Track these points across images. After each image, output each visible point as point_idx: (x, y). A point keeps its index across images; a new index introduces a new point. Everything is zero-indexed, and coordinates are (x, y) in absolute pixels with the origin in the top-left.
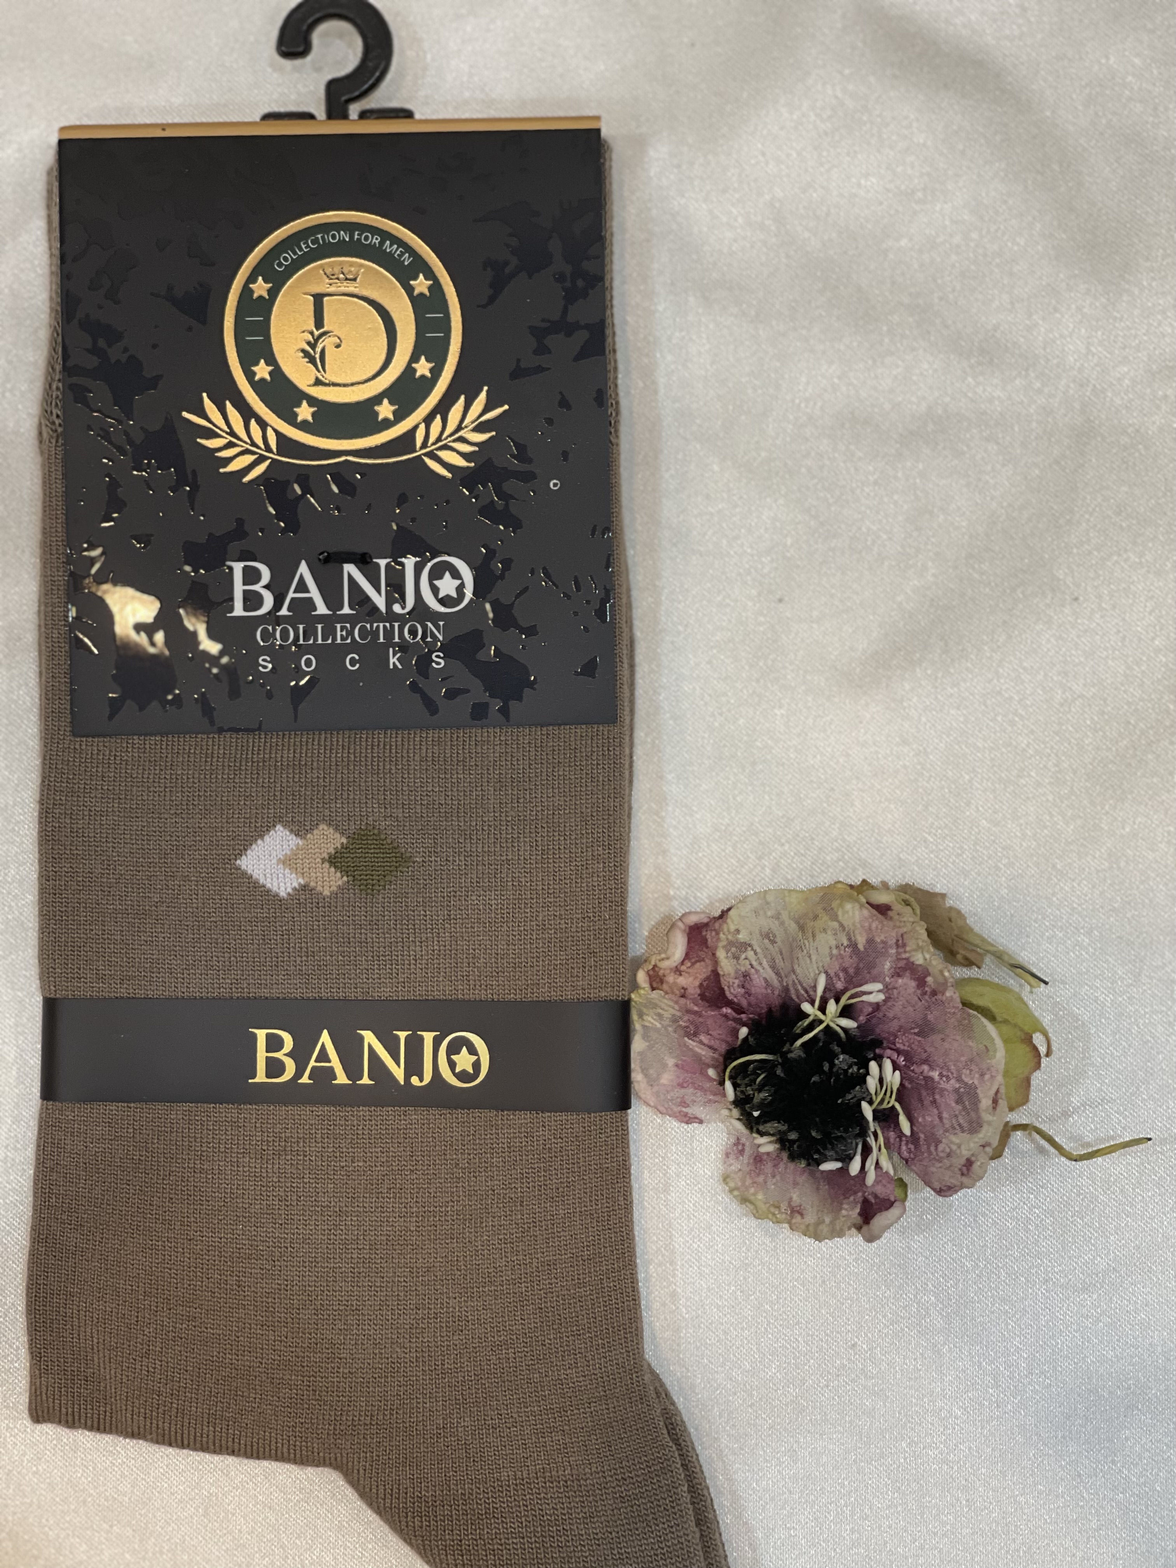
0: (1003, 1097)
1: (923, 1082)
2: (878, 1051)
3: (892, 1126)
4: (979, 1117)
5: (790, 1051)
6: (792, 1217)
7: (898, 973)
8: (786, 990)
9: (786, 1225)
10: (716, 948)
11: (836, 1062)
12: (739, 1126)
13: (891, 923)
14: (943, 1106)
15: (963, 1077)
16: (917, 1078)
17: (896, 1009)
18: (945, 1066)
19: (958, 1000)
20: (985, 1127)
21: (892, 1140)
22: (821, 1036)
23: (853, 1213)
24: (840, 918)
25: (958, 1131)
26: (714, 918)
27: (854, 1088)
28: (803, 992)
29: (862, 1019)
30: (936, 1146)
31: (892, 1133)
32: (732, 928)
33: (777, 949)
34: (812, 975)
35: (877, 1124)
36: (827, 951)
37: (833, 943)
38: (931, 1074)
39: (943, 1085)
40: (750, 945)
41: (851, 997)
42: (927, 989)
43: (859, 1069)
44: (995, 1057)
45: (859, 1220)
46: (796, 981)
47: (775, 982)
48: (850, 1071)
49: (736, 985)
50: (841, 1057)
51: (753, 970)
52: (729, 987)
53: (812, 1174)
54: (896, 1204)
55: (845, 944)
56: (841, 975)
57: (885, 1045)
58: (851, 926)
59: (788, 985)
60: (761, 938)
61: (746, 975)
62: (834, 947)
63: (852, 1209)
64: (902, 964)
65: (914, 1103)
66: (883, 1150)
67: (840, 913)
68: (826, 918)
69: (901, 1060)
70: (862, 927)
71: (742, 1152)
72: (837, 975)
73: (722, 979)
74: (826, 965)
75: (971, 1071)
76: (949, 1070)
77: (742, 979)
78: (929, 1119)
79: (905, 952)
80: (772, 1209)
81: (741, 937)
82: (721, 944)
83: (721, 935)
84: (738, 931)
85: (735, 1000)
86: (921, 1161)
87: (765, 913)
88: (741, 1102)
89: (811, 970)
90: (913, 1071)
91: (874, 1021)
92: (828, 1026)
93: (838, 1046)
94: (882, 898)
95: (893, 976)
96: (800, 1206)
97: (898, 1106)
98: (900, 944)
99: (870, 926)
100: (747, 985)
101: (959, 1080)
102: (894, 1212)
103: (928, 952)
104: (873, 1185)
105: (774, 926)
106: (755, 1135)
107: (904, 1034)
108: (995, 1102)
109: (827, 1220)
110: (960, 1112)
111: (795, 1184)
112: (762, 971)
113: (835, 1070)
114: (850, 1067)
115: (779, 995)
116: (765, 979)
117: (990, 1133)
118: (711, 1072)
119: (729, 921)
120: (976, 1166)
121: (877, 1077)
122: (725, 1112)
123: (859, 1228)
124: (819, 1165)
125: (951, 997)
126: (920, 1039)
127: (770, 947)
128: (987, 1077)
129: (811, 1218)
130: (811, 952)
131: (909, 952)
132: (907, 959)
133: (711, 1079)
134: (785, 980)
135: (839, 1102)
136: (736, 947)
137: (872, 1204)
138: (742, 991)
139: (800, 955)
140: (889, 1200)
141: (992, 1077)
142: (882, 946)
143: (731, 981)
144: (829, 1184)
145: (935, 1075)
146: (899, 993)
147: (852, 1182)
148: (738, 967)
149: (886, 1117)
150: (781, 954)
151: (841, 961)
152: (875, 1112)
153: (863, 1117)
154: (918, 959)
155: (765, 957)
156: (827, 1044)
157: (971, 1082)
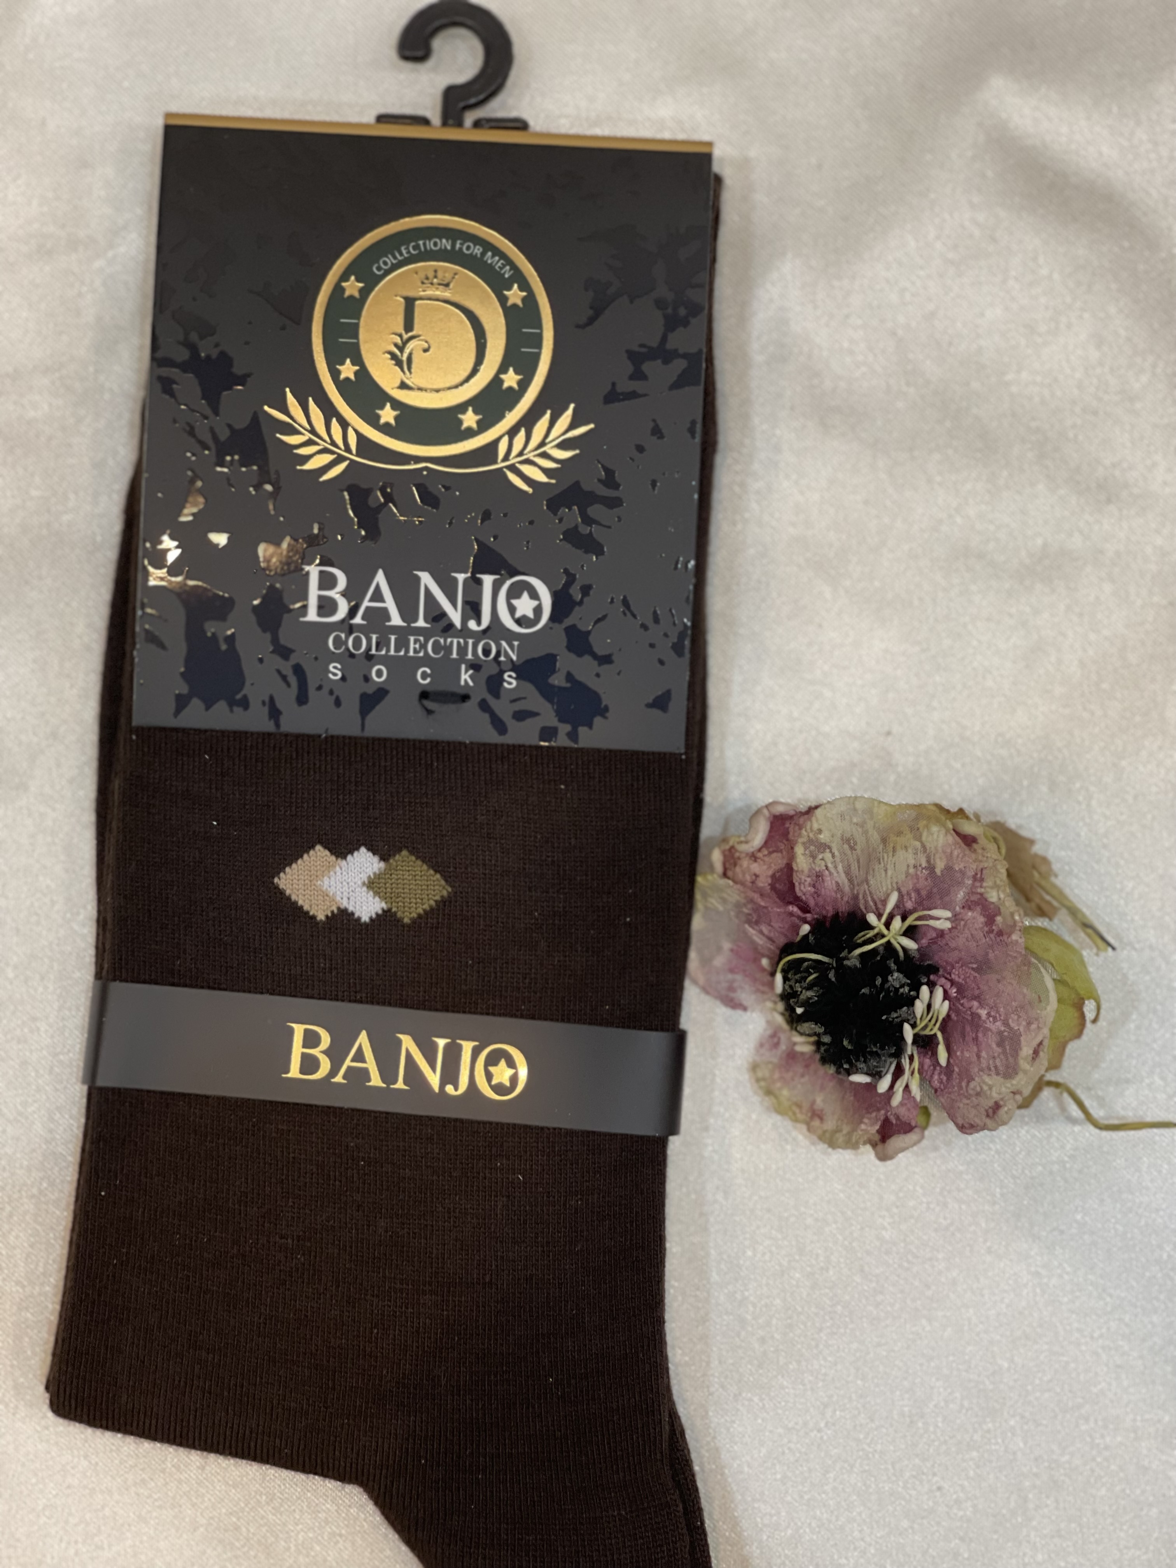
0: (1045, 1050)
1: (969, 1018)
2: (932, 977)
3: (930, 1053)
4: (1016, 1063)
5: (846, 958)
6: (812, 1118)
7: (968, 905)
8: (856, 898)
9: (804, 1127)
10: (796, 843)
11: (890, 978)
12: (780, 1020)
13: (973, 856)
14: (984, 1045)
15: (1010, 1021)
16: (965, 1013)
17: (961, 941)
18: (995, 1007)
19: (1023, 945)
20: (1021, 1075)
21: (926, 1067)
22: (881, 950)
23: (871, 1128)
24: (924, 839)
25: (993, 1073)
26: (801, 812)
27: (901, 1008)
28: (871, 904)
29: (924, 942)
30: (968, 1082)
31: (927, 1061)
32: (816, 826)
33: (855, 857)
34: (884, 889)
35: (915, 1048)
36: (904, 869)
37: (912, 862)
38: (980, 1011)
39: (988, 1025)
40: (830, 848)
41: (919, 918)
42: (994, 927)
43: (910, 991)
44: (1046, 1009)
45: (877, 1137)
46: (868, 892)
47: (847, 889)
48: (901, 990)
49: (807, 883)
50: (896, 975)
51: (827, 872)
52: (800, 884)
53: (841, 1082)
54: (916, 1130)
55: (924, 866)
56: (913, 895)
57: (941, 972)
58: (933, 849)
59: (858, 894)
60: (841, 842)
61: (819, 876)
62: (911, 866)
63: (872, 1125)
64: (974, 898)
65: (956, 1036)
66: (916, 1075)
67: (925, 834)
68: (909, 836)
69: (953, 992)
70: (944, 852)
71: (776, 1045)
72: (908, 894)
73: (794, 874)
74: (900, 882)
75: (1019, 1017)
76: (998, 1012)
77: (814, 878)
78: (967, 1054)
79: (981, 887)
80: (794, 1108)
81: (823, 837)
82: (800, 840)
83: (804, 832)
84: (820, 831)
85: (804, 897)
86: (950, 1093)
87: (851, 818)
88: (788, 997)
89: (884, 884)
90: (962, 1005)
91: (934, 947)
92: (889, 942)
93: (895, 963)
94: (969, 829)
95: (963, 907)
96: (822, 1110)
97: (940, 1036)
98: (978, 878)
99: (951, 853)
100: (817, 885)
101: (1006, 1023)
102: (912, 1137)
103: (1004, 891)
104: (898, 1107)
105: (858, 833)
106: (794, 1033)
107: (962, 966)
108: (1036, 1052)
109: (846, 1129)
110: (999, 1056)
111: (822, 1088)
112: (835, 874)
113: (886, 986)
114: (902, 986)
115: (848, 902)
116: (837, 884)
117: (1023, 1082)
118: (765, 962)
119: (814, 819)
120: (1002, 1112)
121: (926, 1001)
122: (769, 1004)
123: (874, 1145)
124: (849, 1074)
125: (1017, 941)
126: (976, 975)
127: (849, 852)
128: (1034, 1026)
129: (830, 1124)
130: (888, 866)
131: (985, 888)
132: (981, 894)
133: (763, 970)
134: (857, 888)
135: (884, 1018)
136: (815, 846)
137: (892, 1124)
138: (812, 890)
139: (876, 867)
140: (909, 1124)
141: (1039, 1027)
142: (958, 875)
143: (803, 877)
144: (855, 1095)
145: (983, 1013)
146: (965, 925)
147: (878, 1099)
148: (813, 866)
149: (925, 1043)
150: (858, 862)
151: (915, 881)
152: (916, 1036)
153: (902, 1039)
154: (993, 896)
155: (842, 861)
156: (885, 958)
157: (1016, 1028)
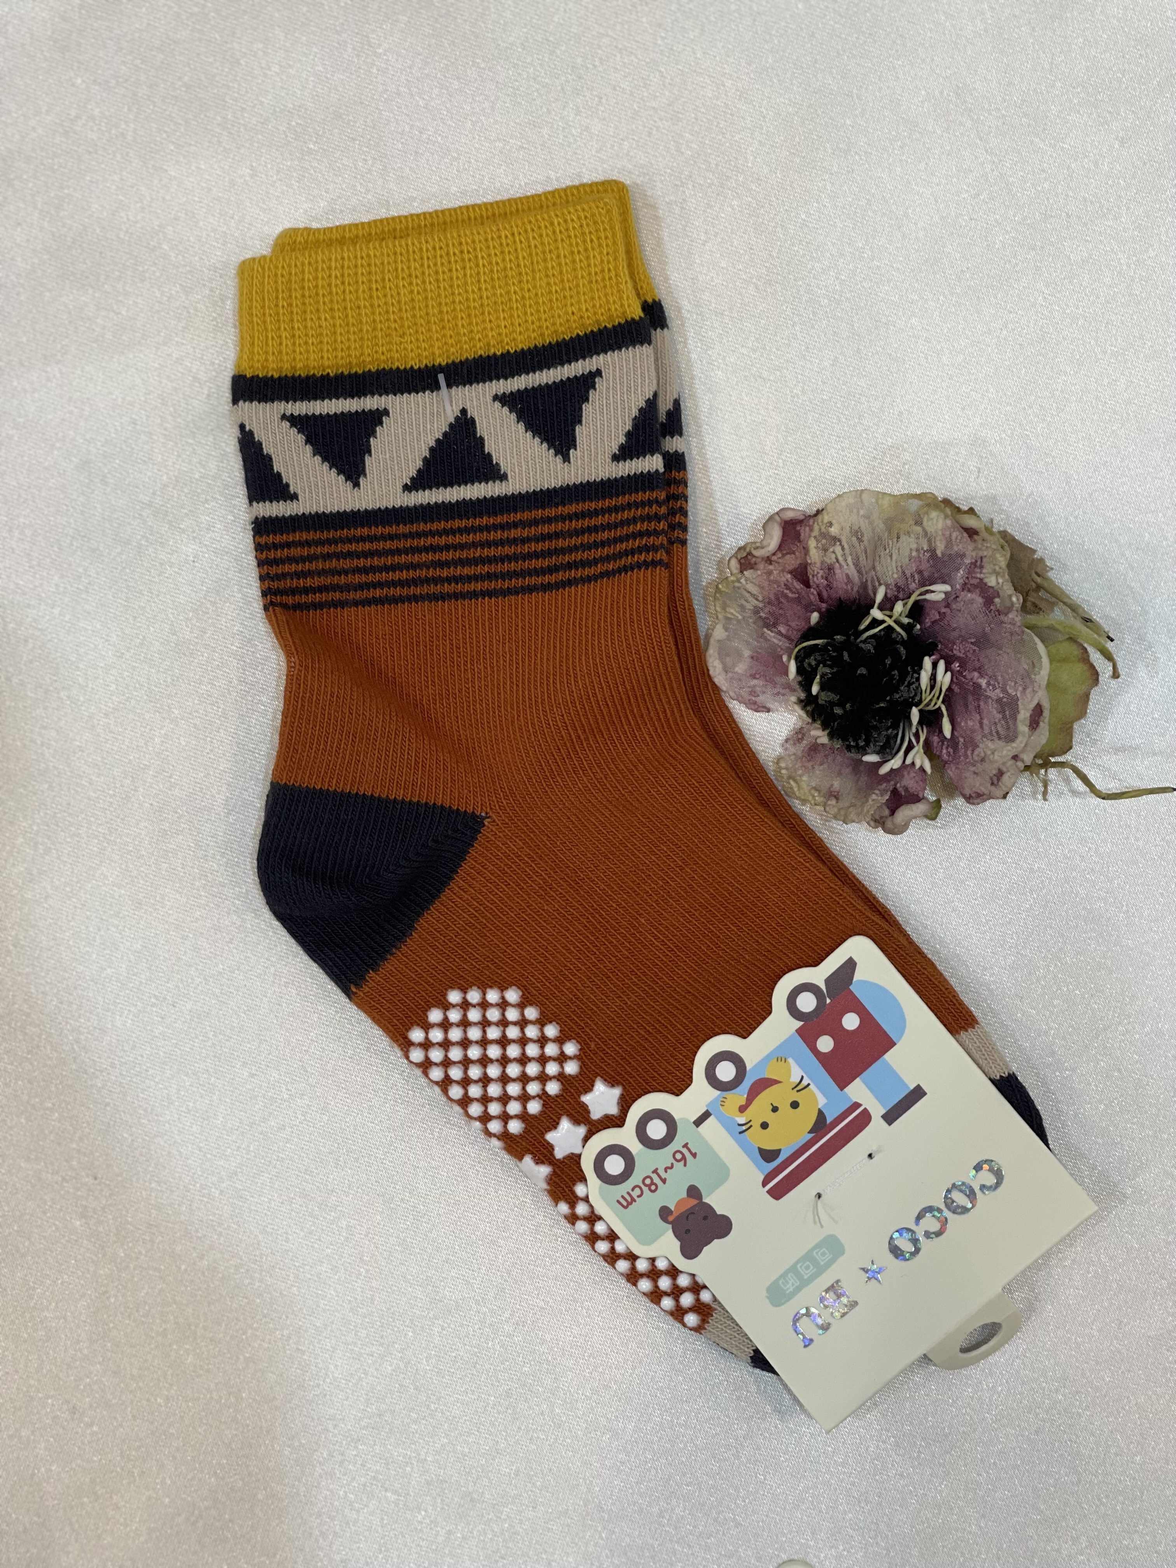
0: (1047, 720)
1: (971, 689)
2: (934, 651)
3: (935, 727)
4: (1016, 729)
5: (856, 643)
6: (830, 800)
7: (969, 586)
8: (864, 586)
9: (824, 808)
12: (798, 710)
13: (974, 545)
14: (985, 713)
15: (1008, 688)
16: (967, 683)
17: (961, 620)
18: (994, 676)
19: (1021, 623)
21: (933, 742)
23: (881, 800)
25: (995, 738)
26: (809, 516)
29: (927, 622)
30: (973, 751)
32: (825, 524)
33: (863, 547)
34: (890, 573)
35: (921, 725)
36: (907, 553)
37: (914, 546)
38: (980, 681)
39: (989, 693)
40: (840, 541)
42: (992, 607)
44: (1039, 673)
45: (886, 811)
46: (875, 578)
47: (856, 579)
51: (837, 565)
52: (813, 576)
53: (855, 765)
54: (923, 800)
55: (925, 549)
56: (916, 577)
58: (933, 535)
59: (867, 581)
60: (849, 535)
61: (830, 569)
62: (914, 550)
63: (882, 796)
64: (974, 581)
65: (958, 705)
67: (926, 521)
69: (956, 665)
70: (944, 534)
73: (809, 568)
74: (904, 565)
75: (1016, 683)
76: (996, 680)
77: (826, 571)
78: (970, 723)
79: (981, 573)
80: (814, 793)
81: (834, 531)
82: (812, 537)
83: (814, 530)
84: (831, 524)
85: (817, 590)
86: (957, 763)
87: (858, 512)
89: (889, 569)
90: (965, 677)
91: (937, 627)
92: (891, 626)
94: (970, 522)
95: (962, 586)
96: (838, 792)
97: (944, 710)
98: (977, 564)
99: (950, 535)
102: (920, 806)
103: (1003, 577)
104: (906, 780)
105: (864, 525)
107: (962, 643)
108: (1035, 719)
109: (857, 804)
110: (1000, 721)
112: (845, 567)
115: (858, 592)
116: (847, 576)
117: (1023, 749)
119: (824, 514)
120: (1005, 778)
121: (930, 673)
123: (882, 820)
124: (861, 755)
125: (1014, 618)
126: (977, 649)
127: (857, 544)
128: (1030, 690)
129: (845, 802)
130: (893, 552)
131: (984, 573)
132: (980, 578)
134: (865, 576)
136: (827, 540)
137: (901, 796)
138: (825, 582)
139: (882, 554)
140: (920, 795)
141: (1035, 690)
142: (958, 556)
143: (817, 570)
144: (865, 777)
145: (983, 682)
146: (966, 605)
148: (825, 558)
149: (931, 718)
150: (866, 553)
151: (918, 563)
152: (921, 712)
153: (909, 718)
154: (992, 581)
155: (851, 555)
157: (1014, 694)
